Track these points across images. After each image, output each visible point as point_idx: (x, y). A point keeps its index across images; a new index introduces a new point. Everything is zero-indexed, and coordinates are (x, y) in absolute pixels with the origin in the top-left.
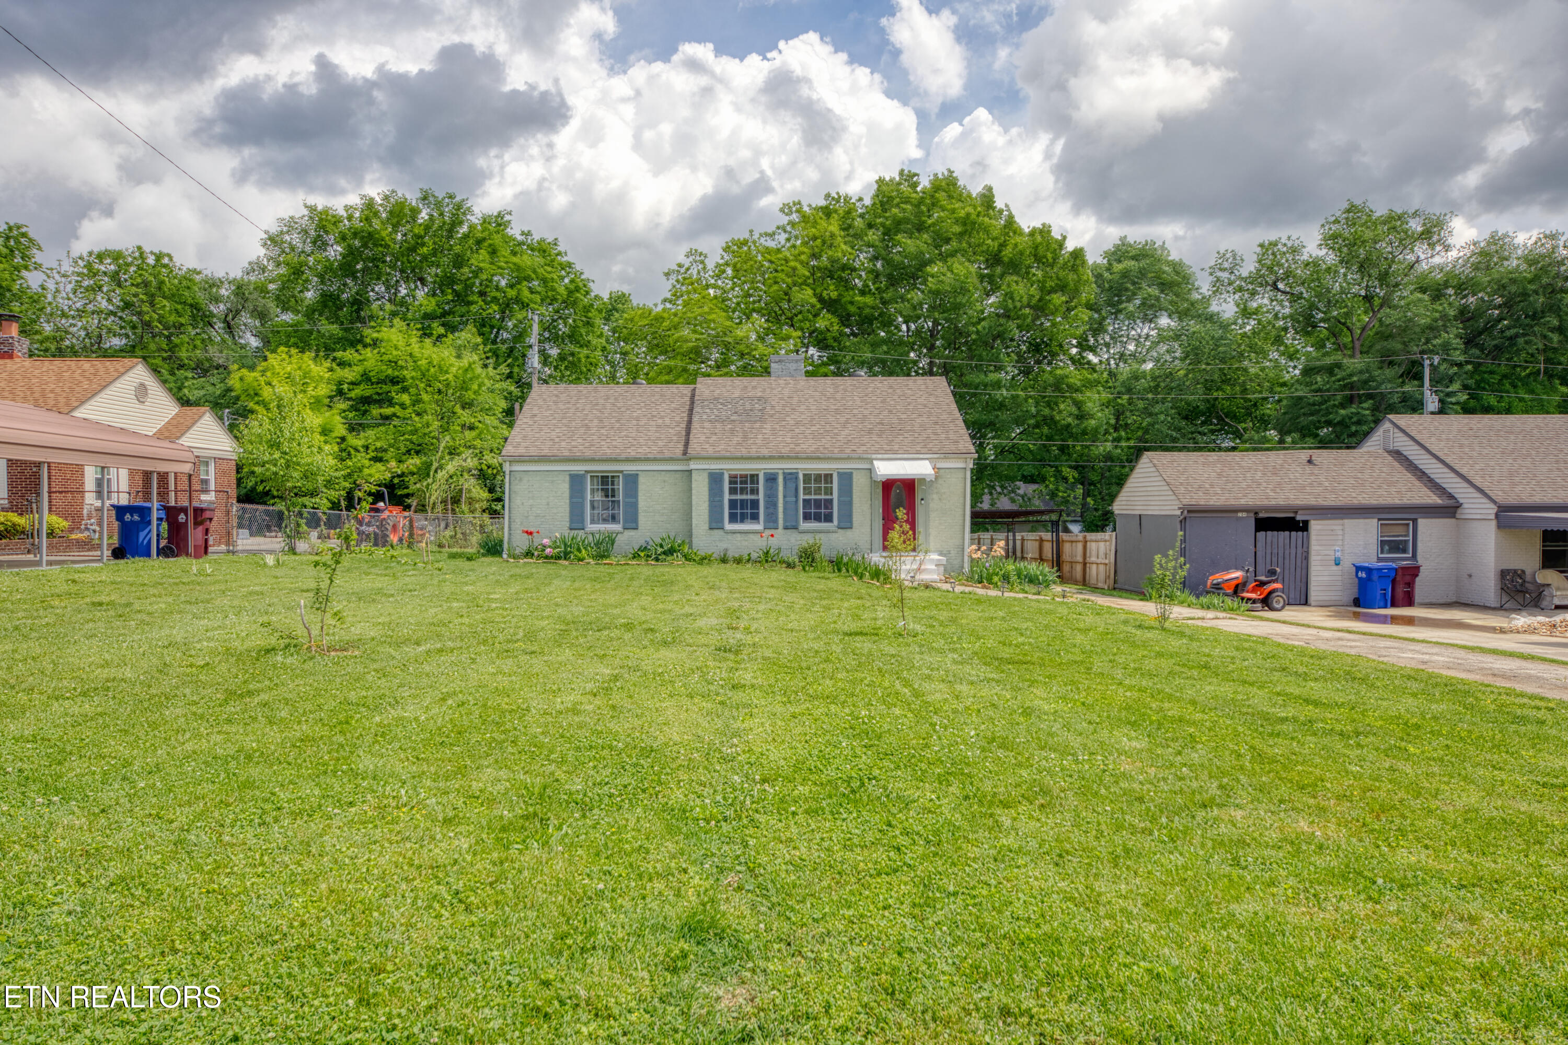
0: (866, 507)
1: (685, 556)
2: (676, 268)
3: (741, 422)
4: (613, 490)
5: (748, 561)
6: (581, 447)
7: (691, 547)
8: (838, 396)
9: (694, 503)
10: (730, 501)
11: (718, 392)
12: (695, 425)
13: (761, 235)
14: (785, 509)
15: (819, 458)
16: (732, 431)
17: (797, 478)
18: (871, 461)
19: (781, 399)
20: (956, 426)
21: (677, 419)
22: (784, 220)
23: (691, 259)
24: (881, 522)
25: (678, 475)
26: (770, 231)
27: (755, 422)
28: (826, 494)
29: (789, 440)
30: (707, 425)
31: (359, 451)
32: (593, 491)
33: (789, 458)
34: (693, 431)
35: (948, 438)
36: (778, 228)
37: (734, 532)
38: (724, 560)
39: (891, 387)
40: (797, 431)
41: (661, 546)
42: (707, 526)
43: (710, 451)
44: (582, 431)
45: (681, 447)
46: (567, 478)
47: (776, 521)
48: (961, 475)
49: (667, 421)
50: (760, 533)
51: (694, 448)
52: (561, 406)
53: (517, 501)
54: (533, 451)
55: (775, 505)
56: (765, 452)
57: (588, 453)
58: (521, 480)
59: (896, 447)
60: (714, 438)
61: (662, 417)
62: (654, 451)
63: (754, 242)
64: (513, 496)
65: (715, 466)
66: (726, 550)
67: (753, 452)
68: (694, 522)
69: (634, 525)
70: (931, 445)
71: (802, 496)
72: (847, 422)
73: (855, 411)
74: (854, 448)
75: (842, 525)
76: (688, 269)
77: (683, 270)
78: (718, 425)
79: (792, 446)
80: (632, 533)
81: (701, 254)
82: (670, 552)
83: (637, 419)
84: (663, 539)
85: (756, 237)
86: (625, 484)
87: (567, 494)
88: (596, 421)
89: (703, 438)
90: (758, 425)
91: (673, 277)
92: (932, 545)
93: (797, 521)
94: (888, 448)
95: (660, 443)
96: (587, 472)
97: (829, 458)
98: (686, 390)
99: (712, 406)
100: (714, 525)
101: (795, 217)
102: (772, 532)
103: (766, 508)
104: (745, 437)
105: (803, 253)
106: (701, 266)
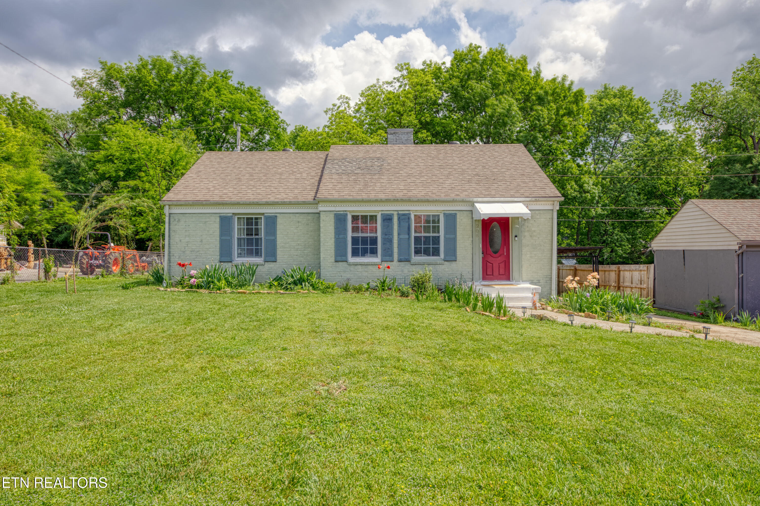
0: (468, 243)
1: (312, 285)
2: (332, 107)
3: (363, 174)
4: (257, 230)
5: (367, 289)
6: (230, 194)
7: (319, 277)
8: (441, 156)
9: (322, 240)
10: (353, 238)
11: (346, 154)
12: (325, 176)
13: (384, 83)
14: (399, 245)
15: (428, 201)
16: (355, 181)
17: (409, 218)
18: (472, 204)
19: (396, 159)
20: (540, 176)
21: (313, 174)
22: (398, 74)
23: (341, 101)
24: (481, 256)
25: (310, 217)
26: (390, 81)
27: (375, 174)
28: (434, 232)
29: (402, 187)
30: (335, 177)
31: (61, 201)
32: (239, 229)
33: (402, 201)
34: (323, 181)
35: (536, 186)
36: (394, 79)
37: (356, 264)
38: (346, 289)
39: (482, 151)
40: (409, 181)
41: (292, 277)
42: (333, 259)
43: (336, 196)
44: (235, 182)
45: (313, 194)
46: (218, 220)
47: (391, 255)
48: (549, 216)
49: (304, 175)
50: (378, 266)
51: (323, 193)
52: (223, 165)
53: (176, 238)
54: (190, 198)
55: (390, 241)
56: (382, 196)
57: (235, 199)
58: (179, 221)
59: (493, 192)
60: (340, 186)
61: (301, 173)
62: (290, 197)
63: (380, 87)
64: (172, 234)
65: (340, 208)
66: (348, 279)
67: (372, 196)
68: (322, 255)
69: (273, 259)
70: (522, 191)
71: (413, 234)
72: (450, 174)
73: (455, 167)
74: (457, 193)
75: (448, 258)
76: (339, 107)
77: (336, 108)
78: (344, 177)
79: (405, 192)
80: (272, 265)
81: (347, 98)
82: (299, 282)
83: (281, 174)
84: (294, 271)
85: (381, 83)
86: (266, 225)
87: (217, 233)
88: (247, 176)
89: (331, 186)
90: (376, 177)
91: (330, 113)
92: (525, 275)
93: (409, 255)
94: (487, 193)
95: (296, 191)
96: (234, 214)
97: (436, 201)
98: (322, 155)
99: (340, 163)
100: (339, 258)
101: (405, 72)
102: (389, 264)
103: (383, 244)
104: (366, 185)
105: (410, 93)
106: (347, 105)
